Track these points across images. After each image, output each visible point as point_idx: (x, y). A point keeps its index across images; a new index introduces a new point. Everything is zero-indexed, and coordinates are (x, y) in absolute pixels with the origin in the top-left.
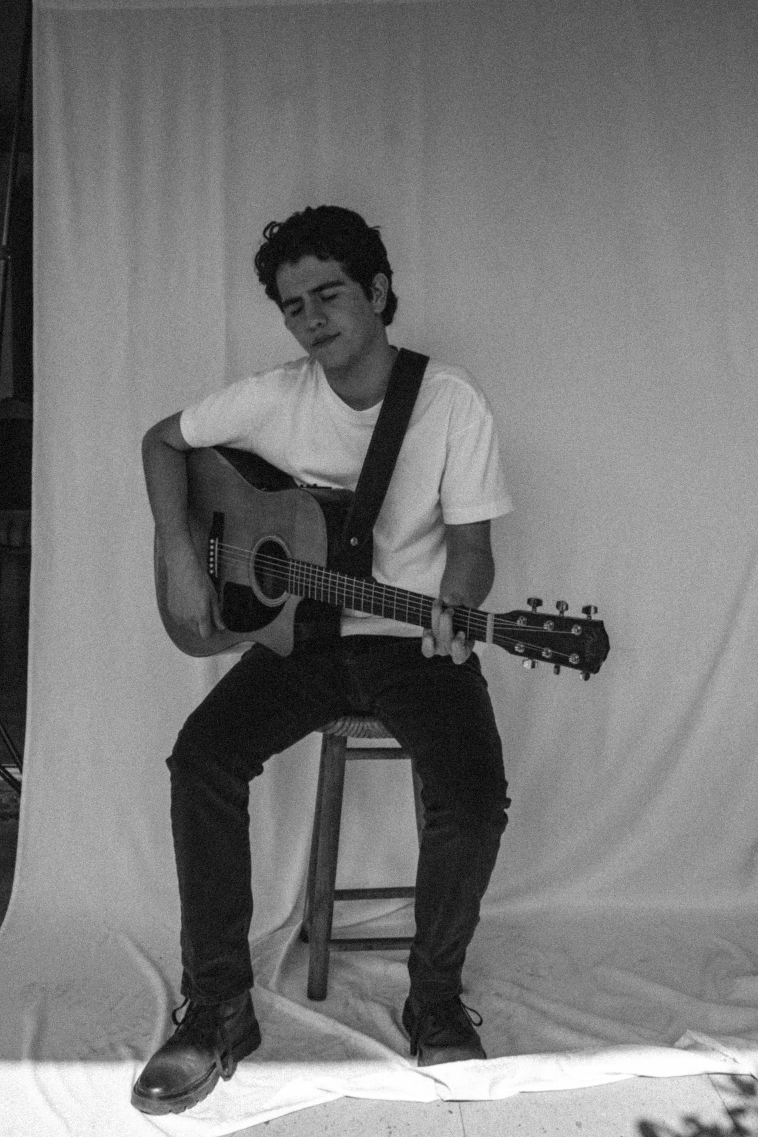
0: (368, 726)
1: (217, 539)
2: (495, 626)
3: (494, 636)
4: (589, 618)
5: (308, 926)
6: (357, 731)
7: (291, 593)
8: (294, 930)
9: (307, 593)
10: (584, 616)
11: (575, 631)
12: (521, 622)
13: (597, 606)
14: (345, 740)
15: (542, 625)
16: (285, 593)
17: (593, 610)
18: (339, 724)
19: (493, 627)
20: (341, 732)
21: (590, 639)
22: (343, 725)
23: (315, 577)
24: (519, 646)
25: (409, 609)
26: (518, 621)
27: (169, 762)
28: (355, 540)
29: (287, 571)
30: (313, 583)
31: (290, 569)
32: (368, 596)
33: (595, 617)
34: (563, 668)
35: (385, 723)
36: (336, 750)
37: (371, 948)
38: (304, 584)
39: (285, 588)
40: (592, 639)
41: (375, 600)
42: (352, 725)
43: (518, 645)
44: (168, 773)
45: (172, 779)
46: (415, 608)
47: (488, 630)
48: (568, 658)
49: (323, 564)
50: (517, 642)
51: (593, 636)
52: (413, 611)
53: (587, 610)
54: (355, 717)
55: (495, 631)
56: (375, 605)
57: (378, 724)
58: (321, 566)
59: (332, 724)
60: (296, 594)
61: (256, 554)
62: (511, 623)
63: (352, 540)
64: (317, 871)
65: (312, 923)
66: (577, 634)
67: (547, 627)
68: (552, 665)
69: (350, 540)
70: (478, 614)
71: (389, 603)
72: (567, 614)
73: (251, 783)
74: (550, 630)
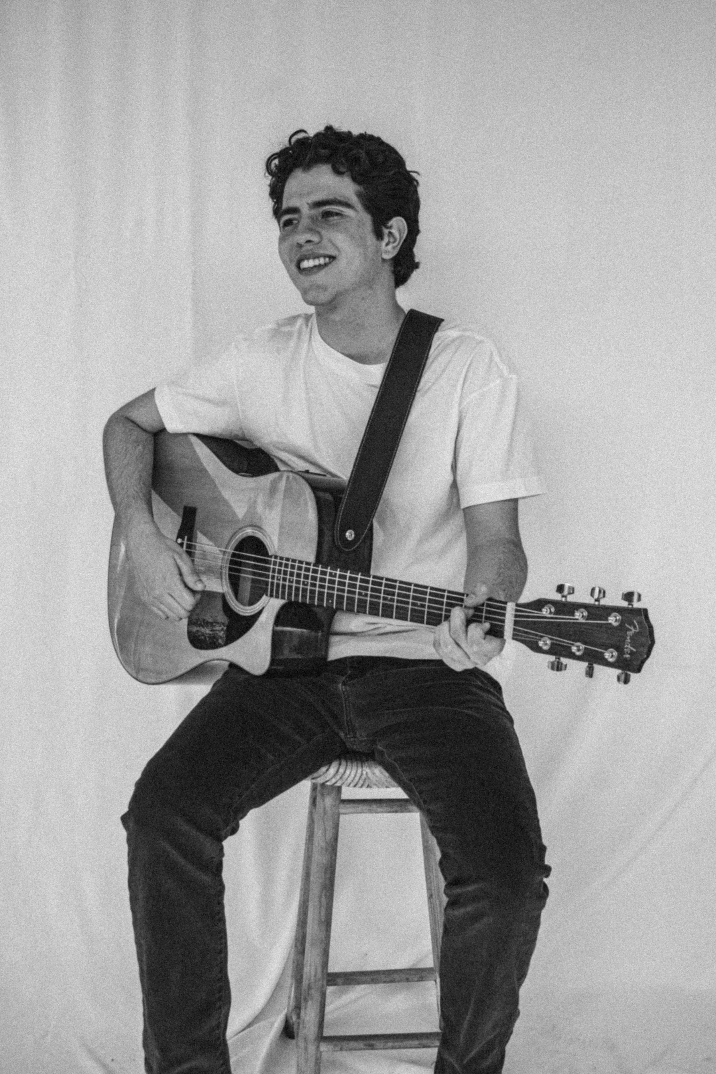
0: (367, 773)
1: (186, 537)
2: (516, 616)
3: (514, 630)
4: (630, 606)
5: (294, 1018)
6: (354, 778)
7: (271, 596)
8: (278, 1023)
9: (290, 594)
10: (625, 604)
11: (613, 620)
12: (547, 612)
13: (641, 592)
14: (339, 789)
15: (573, 614)
16: (264, 597)
17: (635, 598)
18: (332, 770)
19: (514, 619)
20: (334, 781)
21: (630, 630)
22: (337, 771)
23: (300, 574)
24: (544, 641)
25: (413, 604)
26: (544, 610)
27: (125, 819)
28: (351, 533)
29: (267, 569)
30: (298, 582)
31: (272, 566)
32: (363, 592)
33: (636, 605)
34: (598, 668)
35: (389, 768)
36: (329, 801)
37: (372, 1047)
38: (287, 583)
39: (265, 591)
40: (633, 630)
41: (372, 596)
42: (348, 772)
43: (543, 639)
44: (123, 834)
45: (129, 841)
46: (419, 603)
47: (507, 621)
48: (604, 653)
49: (312, 558)
50: (542, 637)
51: (635, 627)
52: (418, 606)
53: (628, 596)
54: (352, 762)
55: (516, 623)
56: (371, 603)
57: (380, 771)
58: (309, 561)
59: (324, 769)
60: (277, 597)
61: (232, 551)
62: (536, 613)
63: (347, 534)
64: (306, 950)
65: (299, 1016)
66: (616, 624)
67: (579, 616)
68: (585, 665)
69: (346, 533)
70: (496, 604)
71: (389, 598)
72: (603, 602)
73: (225, 843)
74: (582, 621)
